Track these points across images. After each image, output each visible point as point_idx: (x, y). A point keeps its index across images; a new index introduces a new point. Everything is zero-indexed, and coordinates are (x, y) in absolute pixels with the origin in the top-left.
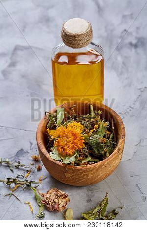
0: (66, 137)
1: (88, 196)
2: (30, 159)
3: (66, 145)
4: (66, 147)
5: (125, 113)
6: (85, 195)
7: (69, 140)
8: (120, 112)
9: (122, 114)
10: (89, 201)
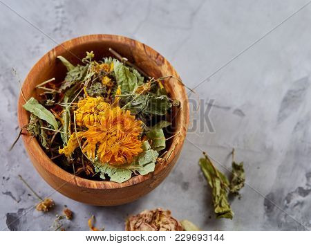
0: (109, 136)
1: (176, 182)
2: (39, 216)
3: (122, 145)
4: (125, 149)
5: (63, 23)
6: (172, 184)
7: (118, 135)
8: (53, 28)
9: (61, 28)
10: (186, 186)
